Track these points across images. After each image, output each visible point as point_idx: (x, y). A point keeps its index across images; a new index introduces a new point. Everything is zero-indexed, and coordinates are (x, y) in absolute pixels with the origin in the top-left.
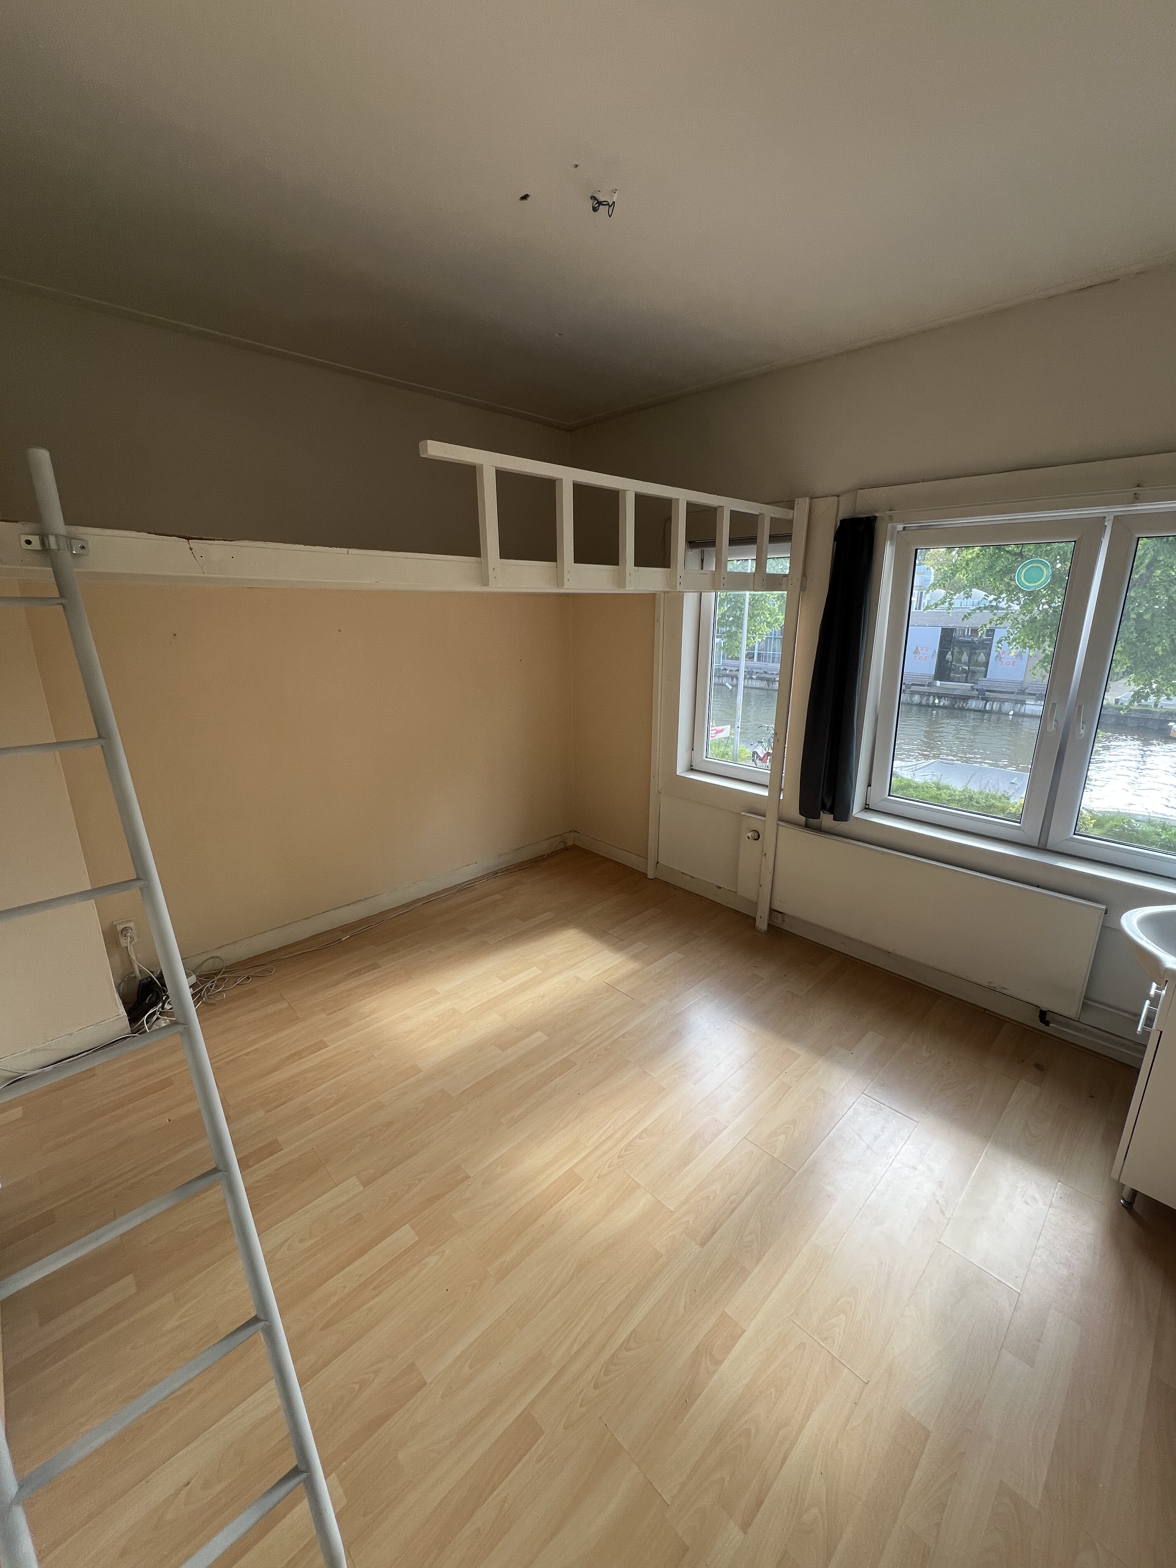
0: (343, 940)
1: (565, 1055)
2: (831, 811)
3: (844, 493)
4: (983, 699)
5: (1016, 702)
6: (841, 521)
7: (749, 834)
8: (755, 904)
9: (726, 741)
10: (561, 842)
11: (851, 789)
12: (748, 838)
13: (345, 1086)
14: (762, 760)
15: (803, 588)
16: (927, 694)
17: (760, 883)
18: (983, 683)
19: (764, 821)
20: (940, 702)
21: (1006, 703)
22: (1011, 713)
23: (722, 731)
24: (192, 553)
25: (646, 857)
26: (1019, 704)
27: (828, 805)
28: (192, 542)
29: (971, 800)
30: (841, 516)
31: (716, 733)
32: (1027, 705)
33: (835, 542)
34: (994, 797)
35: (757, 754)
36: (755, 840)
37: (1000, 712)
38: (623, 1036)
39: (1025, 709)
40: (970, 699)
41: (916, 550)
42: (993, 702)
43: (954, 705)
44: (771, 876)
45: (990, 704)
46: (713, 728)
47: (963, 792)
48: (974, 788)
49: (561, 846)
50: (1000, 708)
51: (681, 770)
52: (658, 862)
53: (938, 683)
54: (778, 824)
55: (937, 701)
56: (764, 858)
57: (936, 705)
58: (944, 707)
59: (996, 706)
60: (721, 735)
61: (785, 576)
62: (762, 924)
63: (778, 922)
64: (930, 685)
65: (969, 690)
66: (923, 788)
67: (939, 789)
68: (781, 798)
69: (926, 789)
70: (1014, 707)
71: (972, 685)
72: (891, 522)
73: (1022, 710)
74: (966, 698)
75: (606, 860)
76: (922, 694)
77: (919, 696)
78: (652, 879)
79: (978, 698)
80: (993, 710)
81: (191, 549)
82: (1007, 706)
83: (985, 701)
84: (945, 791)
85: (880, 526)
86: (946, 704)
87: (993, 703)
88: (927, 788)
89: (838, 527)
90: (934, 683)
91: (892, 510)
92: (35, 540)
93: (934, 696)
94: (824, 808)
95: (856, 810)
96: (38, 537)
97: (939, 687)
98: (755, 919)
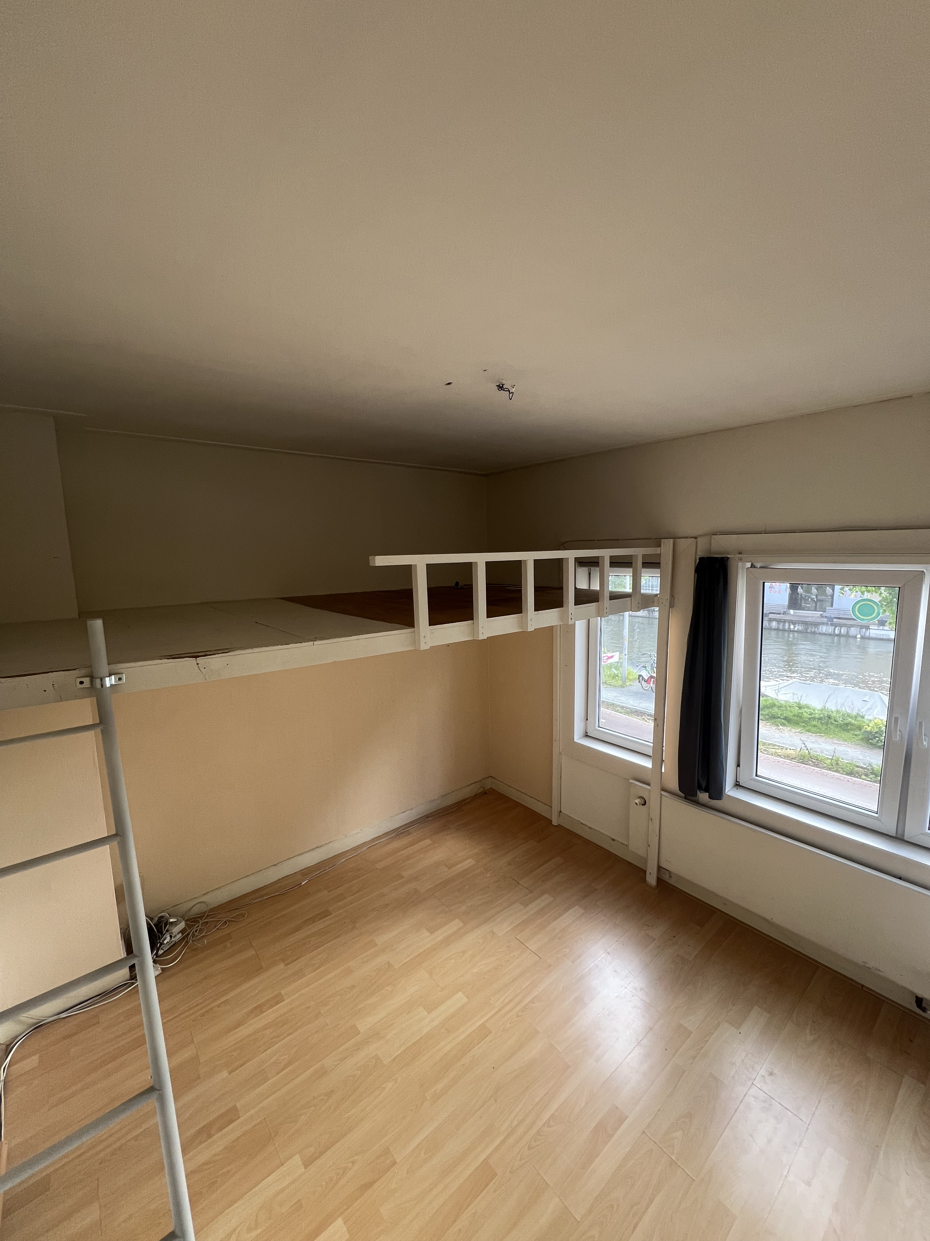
0: (303, 884)
1: (482, 1022)
2: (706, 790)
3: (700, 536)
4: (832, 625)
5: (862, 627)
6: (700, 559)
7: (637, 801)
8: (645, 860)
9: (616, 664)
10: (480, 787)
11: (722, 772)
12: (636, 804)
13: (295, 1046)
14: (647, 682)
15: (672, 605)
16: (783, 621)
17: (648, 843)
18: (830, 612)
19: (650, 791)
20: (794, 627)
21: (852, 629)
22: (859, 636)
23: (612, 657)
24: (198, 667)
25: (551, 806)
26: (864, 629)
27: (704, 786)
28: (198, 660)
29: (829, 718)
30: (700, 554)
31: (608, 659)
32: (871, 630)
33: (696, 574)
34: (849, 715)
35: (643, 677)
36: (643, 805)
37: (847, 636)
38: (532, 1001)
39: (870, 633)
40: (820, 625)
41: (764, 583)
42: (841, 627)
43: (806, 630)
44: (658, 837)
45: (838, 629)
46: (605, 655)
47: (822, 711)
48: (832, 706)
49: (481, 790)
50: (848, 632)
51: (576, 739)
52: (561, 812)
53: (792, 612)
54: (661, 794)
55: (792, 627)
56: (650, 821)
57: (792, 630)
58: (798, 632)
59: (843, 631)
60: (611, 661)
61: (656, 595)
62: (652, 879)
63: (666, 877)
64: (784, 613)
65: (818, 617)
66: (786, 707)
67: (800, 708)
68: (663, 771)
69: (788, 708)
70: (860, 631)
71: (821, 613)
72: (741, 561)
73: (867, 634)
74: (816, 625)
75: (517, 805)
76: (779, 621)
77: (776, 622)
78: (556, 826)
79: (827, 624)
80: (842, 634)
81: (198, 664)
82: (853, 631)
83: (834, 627)
84: (806, 710)
85: (732, 564)
86: (800, 629)
87: (841, 629)
88: (790, 707)
89: (697, 563)
90: (788, 612)
91: (741, 554)
92: (87, 681)
93: (789, 623)
94: (700, 788)
95: (729, 790)
96: (89, 678)
97: (792, 615)
98: (645, 872)
